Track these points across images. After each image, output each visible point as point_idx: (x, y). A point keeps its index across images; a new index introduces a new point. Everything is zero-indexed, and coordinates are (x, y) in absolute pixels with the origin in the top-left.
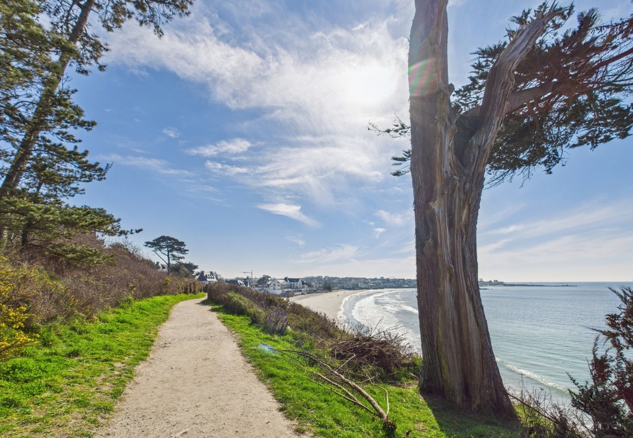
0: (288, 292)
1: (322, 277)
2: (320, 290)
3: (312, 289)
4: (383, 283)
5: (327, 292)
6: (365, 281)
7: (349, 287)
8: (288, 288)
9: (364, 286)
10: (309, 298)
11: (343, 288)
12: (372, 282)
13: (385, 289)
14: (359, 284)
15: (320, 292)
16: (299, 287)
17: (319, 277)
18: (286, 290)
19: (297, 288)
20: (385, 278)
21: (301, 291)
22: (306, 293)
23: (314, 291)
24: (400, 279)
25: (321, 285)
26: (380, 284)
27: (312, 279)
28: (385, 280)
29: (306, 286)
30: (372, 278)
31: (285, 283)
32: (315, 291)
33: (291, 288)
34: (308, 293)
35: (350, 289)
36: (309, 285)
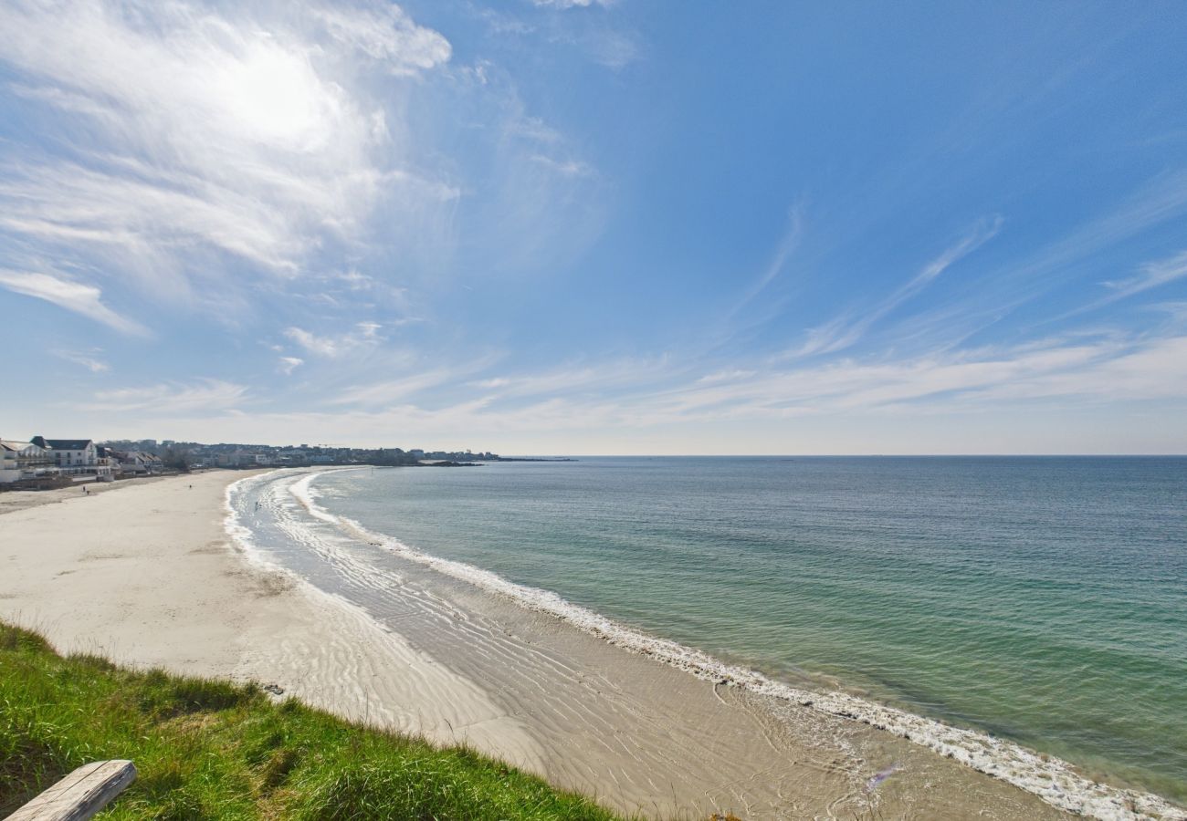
0: (47, 474)
1: (155, 441)
2: (156, 470)
3: (129, 466)
4: (307, 454)
5: (176, 475)
6: (267, 450)
7: (231, 464)
8: (46, 464)
9: (267, 461)
10: (123, 490)
11: (218, 466)
12: (283, 453)
13: (312, 467)
14: (257, 456)
15: (156, 475)
16: (87, 462)
17: (146, 442)
18: (40, 470)
19: (80, 463)
20: (311, 446)
21: (94, 472)
22: (112, 478)
23: (138, 472)
24: (340, 449)
25: (157, 459)
26: (302, 457)
27: (127, 445)
28: (310, 449)
29: (110, 460)
30: (283, 446)
31: (37, 451)
32: (140, 473)
33: (58, 464)
34: (117, 478)
35: (234, 467)
36: (121, 459)
